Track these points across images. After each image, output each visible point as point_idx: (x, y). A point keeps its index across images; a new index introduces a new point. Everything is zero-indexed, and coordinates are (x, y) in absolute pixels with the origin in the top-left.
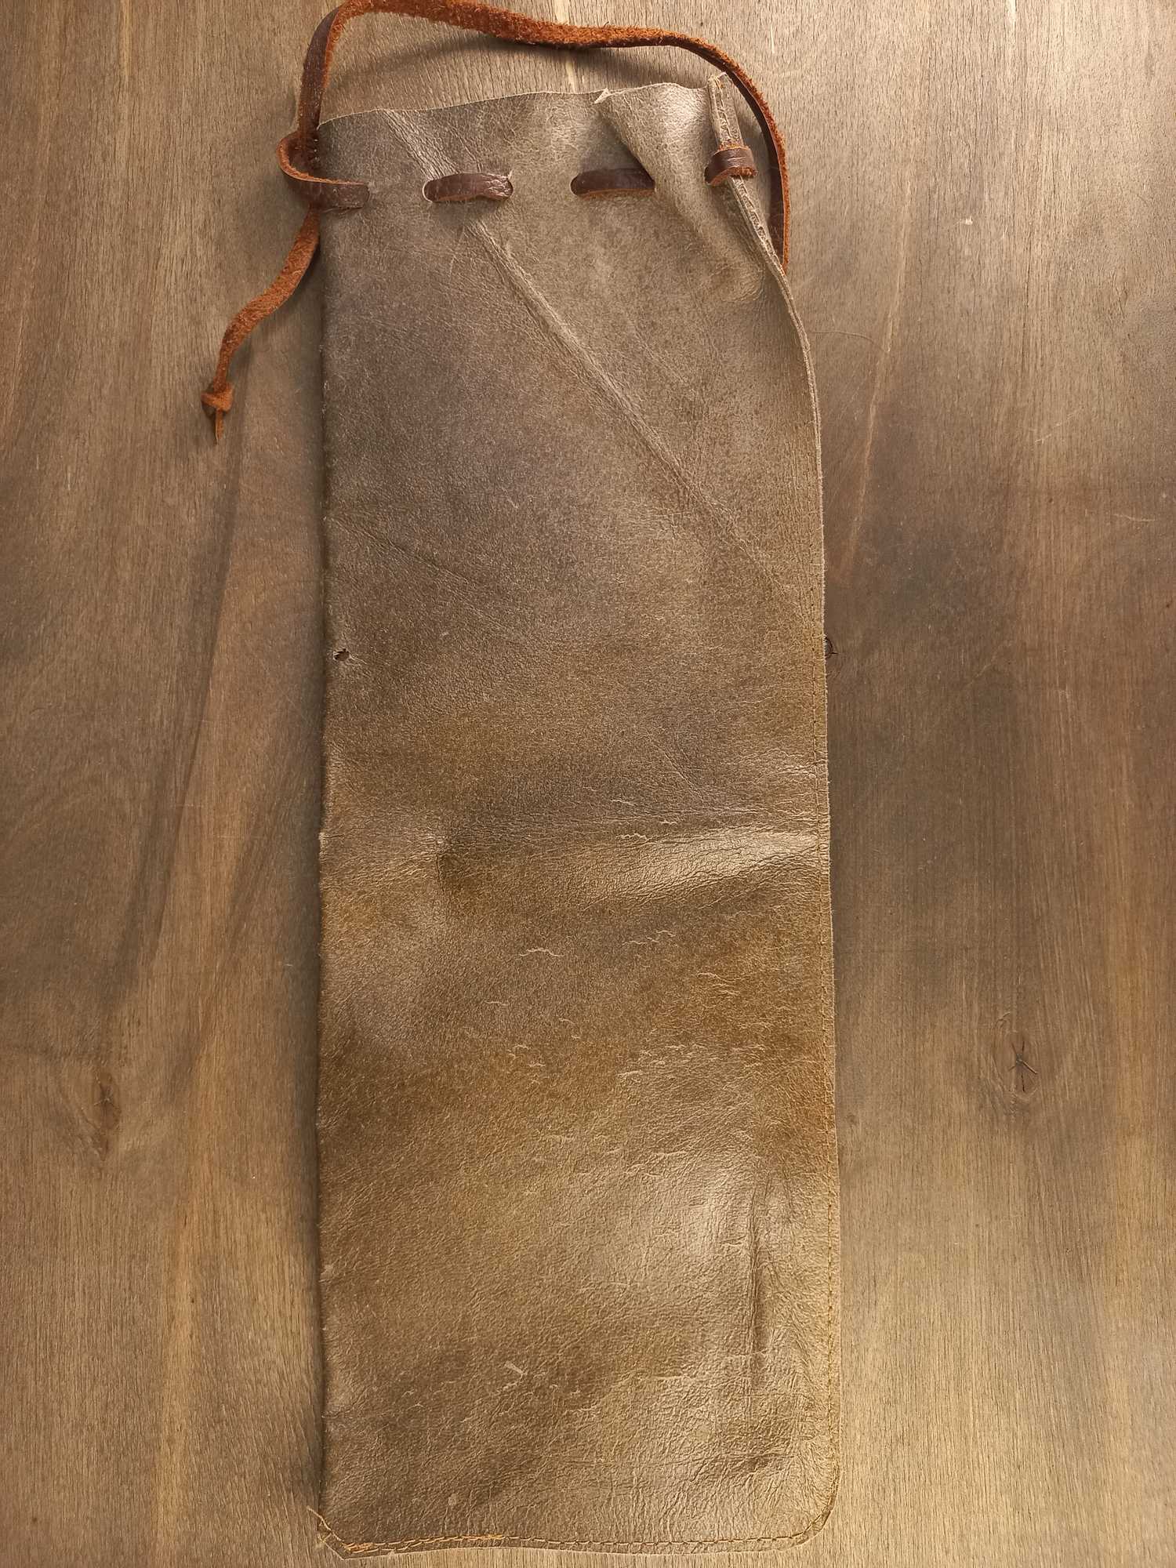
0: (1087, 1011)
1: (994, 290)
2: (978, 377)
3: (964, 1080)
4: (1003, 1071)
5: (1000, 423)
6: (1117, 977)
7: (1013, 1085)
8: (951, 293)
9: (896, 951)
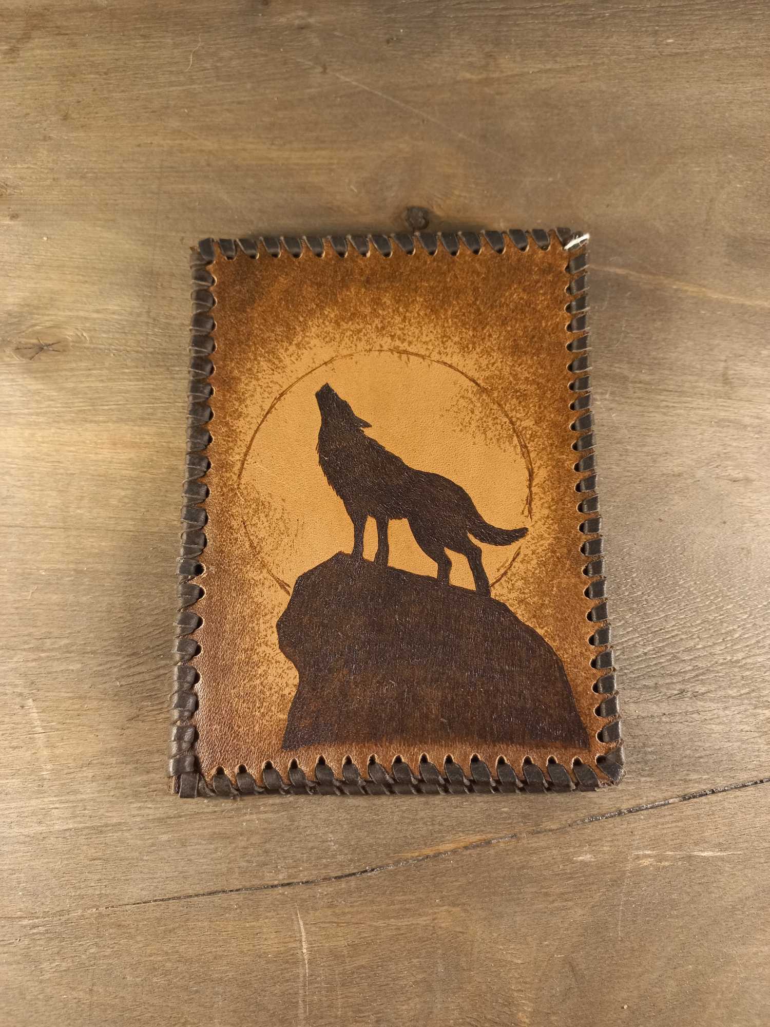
0: (81, 404)
1: (731, 372)
2: (654, 353)
3: (36, 302)
4: (38, 333)
5: (613, 369)
6: (107, 431)
7: (23, 340)
8: (728, 339)
9: (154, 259)
